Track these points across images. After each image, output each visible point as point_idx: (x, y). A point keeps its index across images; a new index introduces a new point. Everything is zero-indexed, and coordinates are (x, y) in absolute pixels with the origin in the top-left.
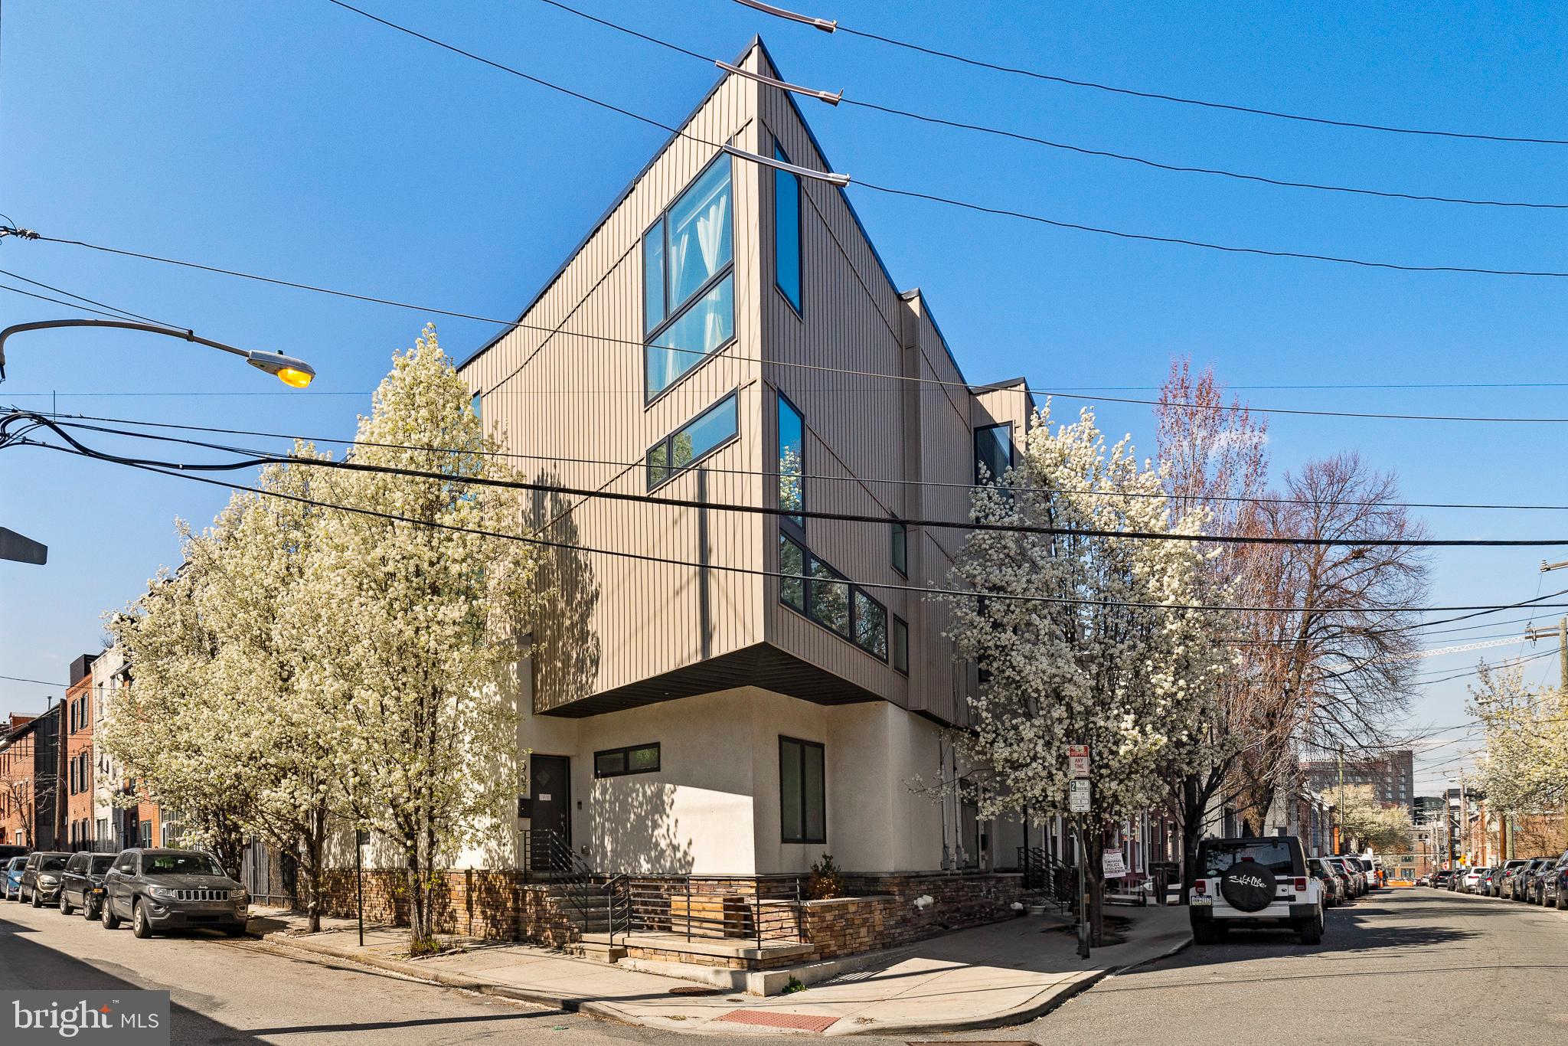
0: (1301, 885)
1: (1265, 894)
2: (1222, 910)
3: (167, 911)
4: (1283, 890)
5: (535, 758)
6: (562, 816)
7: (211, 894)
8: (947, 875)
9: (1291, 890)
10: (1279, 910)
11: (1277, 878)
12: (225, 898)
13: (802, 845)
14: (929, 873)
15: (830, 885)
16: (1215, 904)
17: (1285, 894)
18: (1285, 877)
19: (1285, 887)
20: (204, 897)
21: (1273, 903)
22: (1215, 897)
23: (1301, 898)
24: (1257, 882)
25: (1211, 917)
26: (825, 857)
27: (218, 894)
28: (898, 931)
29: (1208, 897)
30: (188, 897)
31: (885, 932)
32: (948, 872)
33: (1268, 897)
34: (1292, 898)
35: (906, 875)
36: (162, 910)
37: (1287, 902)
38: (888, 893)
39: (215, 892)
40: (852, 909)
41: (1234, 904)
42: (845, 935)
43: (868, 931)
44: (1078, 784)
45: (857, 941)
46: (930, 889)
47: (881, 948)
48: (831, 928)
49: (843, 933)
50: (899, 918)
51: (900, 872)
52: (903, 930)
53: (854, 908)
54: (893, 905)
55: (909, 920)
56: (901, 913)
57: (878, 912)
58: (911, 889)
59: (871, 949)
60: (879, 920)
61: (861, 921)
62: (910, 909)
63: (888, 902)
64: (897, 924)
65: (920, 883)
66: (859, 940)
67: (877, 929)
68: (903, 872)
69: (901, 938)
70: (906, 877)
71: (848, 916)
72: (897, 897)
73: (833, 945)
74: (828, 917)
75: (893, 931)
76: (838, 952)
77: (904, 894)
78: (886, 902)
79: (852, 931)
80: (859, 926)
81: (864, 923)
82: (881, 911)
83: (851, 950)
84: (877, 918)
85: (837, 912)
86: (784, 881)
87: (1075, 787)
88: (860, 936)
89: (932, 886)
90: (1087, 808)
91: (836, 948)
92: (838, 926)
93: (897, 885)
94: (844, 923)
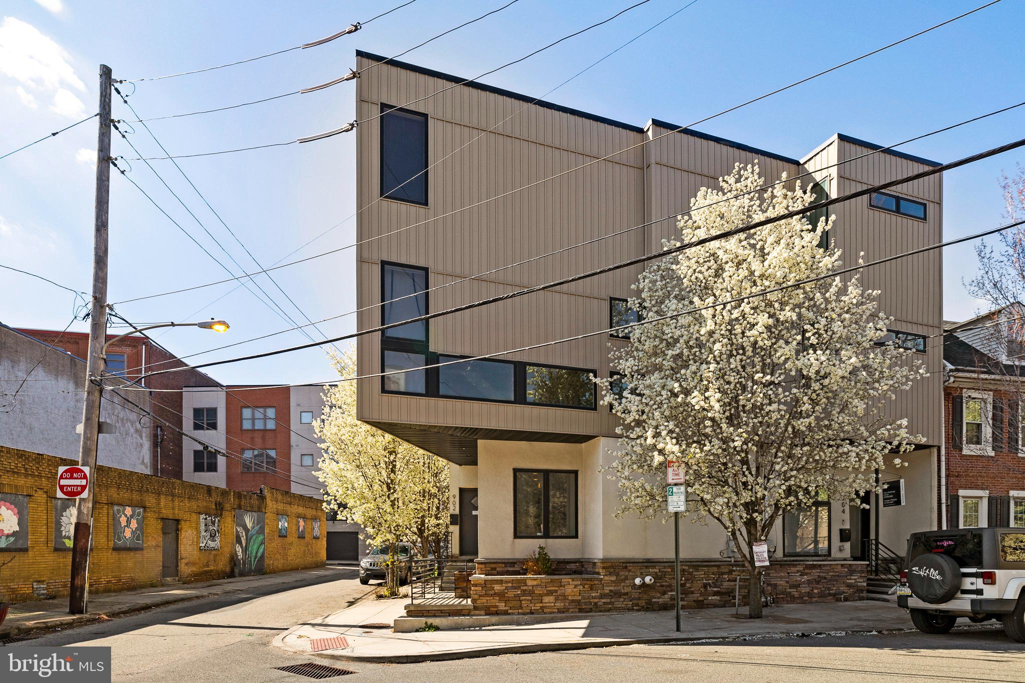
0: (991, 579)
1: (941, 586)
4: (972, 584)
5: (465, 490)
8: (729, 561)
9: (979, 583)
10: (963, 604)
11: (964, 570)
13: (543, 540)
17: (973, 587)
18: (974, 570)
19: (973, 579)
21: (957, 596)
23: (989, 593)
24: (935, 574)
25: (908, 606)
26: (540, 548)
28: (604, 600)
32: (732, 560)
33: (954, 590)
34: (979, 592)
36: (363, 572)
37: (973, 596)
38: (598, 573)
42: (521, 601)
43: (556, 599)
44: (675, 489)
45: (538, 605)
46: (666, 572)
47: (576, 612)
48: (501, 595)
49: (518, 598)
50: (608, 592)
51: (612, 559)
52: (613, 600)
53: (535, 583)
54: (596, 582)
55: (626, 594)
56: (612, 588)
57: (571, 587)
58: (630, 571)
59: (560, 611)
60: (573, 591)
61: (545, 592)
62: (628, 586)
63: (588, 580)
64: (602, 596)
65: (647, 567)
66: (541, 605)
67: (570, 598)
68: (621, 559)
69: (610, 606)
70: (623, 563)
71: (525, 588)
72: (602, 577)
73: (502, 606)
74: (497, 587)
75: (596, 600)
76: (509, 611)
77: (617, 575)
78: (583, 579)
79: (530, 598)
80: (541, 595)
81: (550, 593)
82: (576, 586)
83: (529, 611)
84: (570, 591)
85: (510, 585)
86: (514, 563)
87: (672, 492)
88: (543, 601)
89: (670, 570)
90: (682, 508)
91: (507, 608)
92: (511, 594)
93: (604, 568)
94: (519, 592)
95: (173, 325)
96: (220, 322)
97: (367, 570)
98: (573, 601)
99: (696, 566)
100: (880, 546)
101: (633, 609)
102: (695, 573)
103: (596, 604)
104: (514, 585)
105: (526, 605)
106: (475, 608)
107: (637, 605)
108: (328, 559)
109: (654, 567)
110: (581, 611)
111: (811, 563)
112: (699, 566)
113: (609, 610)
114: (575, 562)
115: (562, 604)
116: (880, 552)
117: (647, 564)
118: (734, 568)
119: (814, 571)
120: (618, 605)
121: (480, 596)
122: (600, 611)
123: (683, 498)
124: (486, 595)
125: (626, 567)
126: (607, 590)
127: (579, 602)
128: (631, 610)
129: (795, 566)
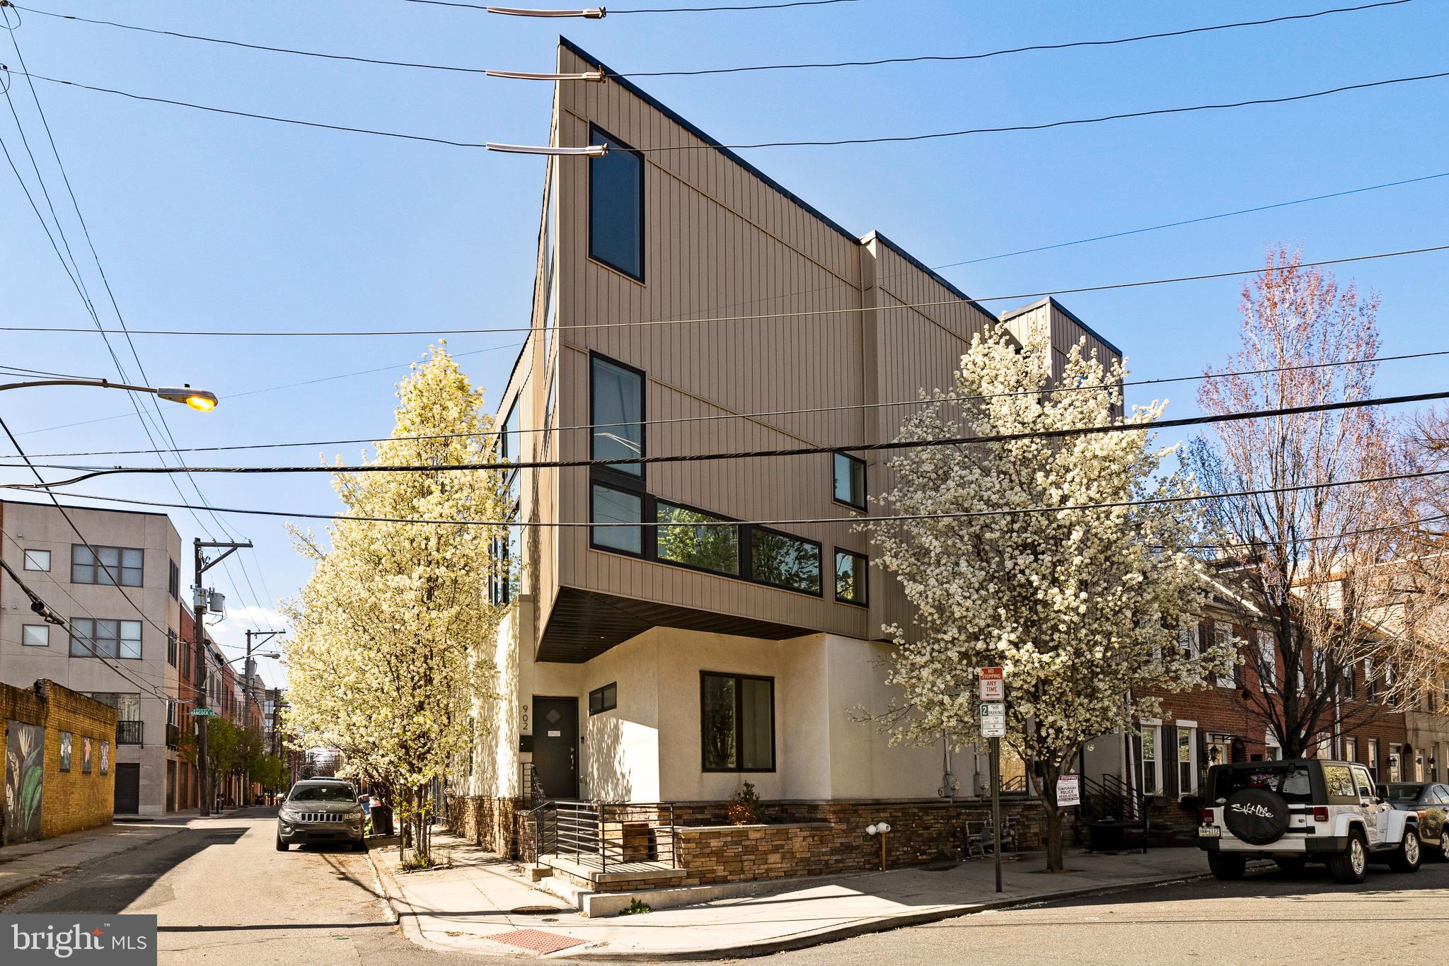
0: (1322, 815)
1: (1272, 824)
2: (1230, 843)
3: (293, 829)
4: (1301, 821)
5: (537, 700)
6: (572, 749)
7: (328, 816)
8: (949, 802)
9: (1310, 820)
10: (1295, 844)
11: (1291, 806)
12: (340, 819)
13: (737, 774)
14: (906, 801)
15: (744, 812)
16: (1223, 835)
17: (1303, 825)
18: (1302, 806)
19: (1302, 817)
20: (322, 819)
21: (1286, 835)
22: (1224, 828)
23: (1322, 830)
24: (1262, 811)
25: (1219, 849)
26: (746, 785)
27: (334, 816)
28: (834, 858)
29: (1216, 827)
30: (310, 819)
31: (812, 859)
32: (951, 800)
33: (1282, 829)
34: (1311, 830)
35: (853, 802)
36: (288, 829)
37: (1305, 835)
38: (825, 820)
39: (331, 815)
40: (753, 835)
41: (1239, 836)
42: (742, 861)
43: (783, 858)
44: (990, 708)
45: (762, 867)
46: (897, 817)
47: (804, 875)
48: (718, 854)
49: (739, 859)
50: (838, 845)
51: (842, 800)
52: (844, 857)
53: (758, 835)
54: (826, 833)
55: (857, 848)
56: (842, 840)
57: (799, 840)
58: (860, 816)
59: (788, 875)
60: (801, 846)
61: (770, 848)
62: (859, 837)
63: (817, 829)
64: (834, 851)
65: (878, 811)
66: (766, 866)
67: (798, 855)
68: (850, 800)
69: (841, 865)
70: (853, 805)
71: (748, 843)
72: (833, 825)
73: (720, 871)
74: (714, 843)
75: (826, 858)
76: (729, 878)
77: (848, 822)
78: (813, 829)
79: (753, 857)
80: (766, 853)
81: (776, 849)
82: (805, 838)
83: (751, 876)
84: (798, 845)
85: (729, 839)
86: (703, 808)
87: (987, 711)
88: (768, 862)
89: (900, 814)
90: (1001, 732)
91: (726, 873)
92: (730, 852)
93: (834, 812)
94: (740, 850)
95: (105, 384)
96: (205, 395)
97: (297, 825)
98: (802, 860)
99: (926, 808)
100: (1086, 781)
101: (864, 868)
102: (925, 818)
103: (827, 861)
104: (735, 839)
105: (748, 868)
106: (689, 875)
107: (869, 863)
108: (116, 811)
109: (884, 810)
110: (810, 873)
111: (1029, 803)
112: (929, 808)
113: (840, 871)
114: (774, 806)
115: (789, 865)
116: (1087, 787)
117: (877, 807)
118: (963, 811)
119: (1031, 813)
120: (849, 863)
121: (695, 856)
122: (831, 873)
123: (1001, 719)
124: (702, 855)
125: (856, 811)
126: (838, 842)
127: (807, 860)
128: (862, 869)
129: (1015, 806)
